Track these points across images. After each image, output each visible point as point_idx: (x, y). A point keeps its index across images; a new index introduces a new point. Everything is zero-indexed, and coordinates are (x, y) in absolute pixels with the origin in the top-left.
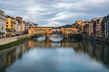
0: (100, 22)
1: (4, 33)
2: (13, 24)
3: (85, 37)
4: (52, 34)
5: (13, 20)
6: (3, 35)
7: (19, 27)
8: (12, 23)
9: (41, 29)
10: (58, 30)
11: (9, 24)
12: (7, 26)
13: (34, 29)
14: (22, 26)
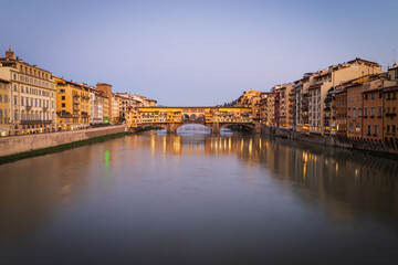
0: (288, 92)
1: (50, 122)
2: (79, 99)
3: (259, 131)
4: (181, 124)
5: (79, 92)
6: (48, 126)
7: (100, 106)
8: (76, 96)
9: (157, 112)
10: (190, 114)
11: (69, 101)
12: (64, 105)
13: (139, 112)
14: (110, 104)
